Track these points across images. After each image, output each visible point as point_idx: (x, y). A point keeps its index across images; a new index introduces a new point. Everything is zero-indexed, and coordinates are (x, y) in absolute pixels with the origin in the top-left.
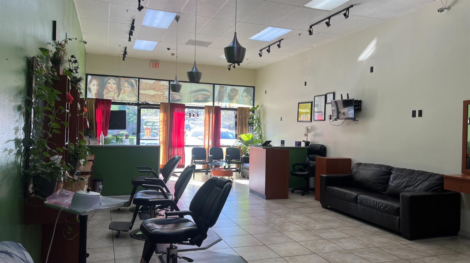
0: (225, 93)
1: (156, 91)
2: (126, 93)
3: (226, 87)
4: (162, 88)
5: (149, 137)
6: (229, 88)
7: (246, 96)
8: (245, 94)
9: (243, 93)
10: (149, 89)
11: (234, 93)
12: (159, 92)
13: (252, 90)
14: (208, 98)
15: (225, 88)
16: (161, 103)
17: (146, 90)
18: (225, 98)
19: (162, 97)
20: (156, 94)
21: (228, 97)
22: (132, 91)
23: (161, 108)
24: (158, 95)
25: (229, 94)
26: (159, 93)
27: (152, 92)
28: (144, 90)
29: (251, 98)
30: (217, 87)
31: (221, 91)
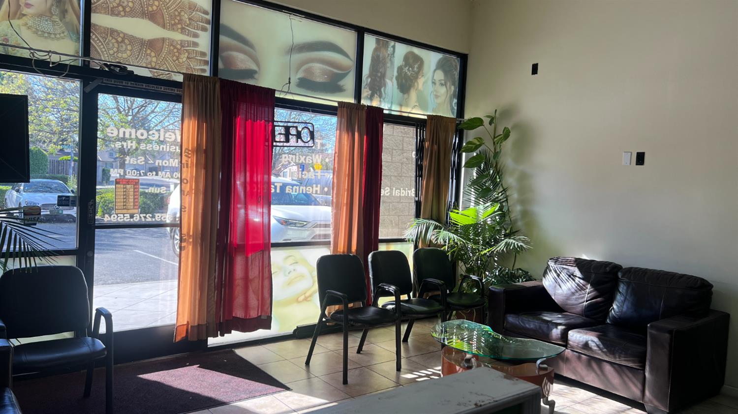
0: (389, 65)
1: (164, 26)
2: (24, 15)
3: (394, 47)
4: (185, 17)
5: (132, 216)
6: (401, 50)
7: (443, 82)
8: (440, 75)
9: (435, 71)
10: (132, 13)
11: (413, 68)
12: (173, 30)
13: (456, 66)
14: (343, 76)
15: (390, 49)
16: (188, 77)
17: (117, 15)
18: (388, 81)
19: (186, 54)
20: (163, 40)
21: (397, 78)
22: (56, 11)
23: (186, 100)
24: (172, 43)
25: (400, 69)
26: (177, 36)
27: (145, 29)
28: (113, 12)
29: (455, 91)
30: (370, 42)
31: (378, 56)
